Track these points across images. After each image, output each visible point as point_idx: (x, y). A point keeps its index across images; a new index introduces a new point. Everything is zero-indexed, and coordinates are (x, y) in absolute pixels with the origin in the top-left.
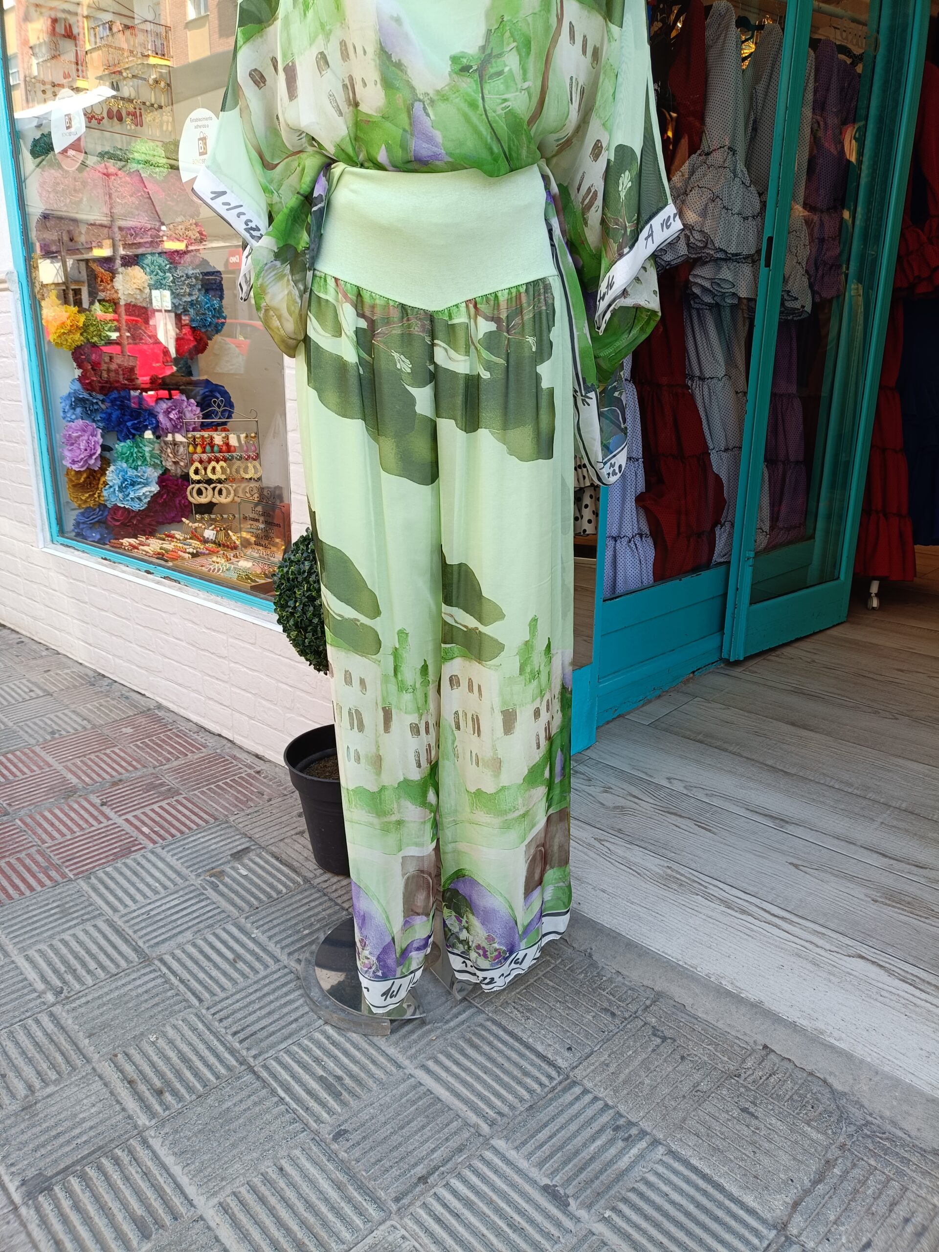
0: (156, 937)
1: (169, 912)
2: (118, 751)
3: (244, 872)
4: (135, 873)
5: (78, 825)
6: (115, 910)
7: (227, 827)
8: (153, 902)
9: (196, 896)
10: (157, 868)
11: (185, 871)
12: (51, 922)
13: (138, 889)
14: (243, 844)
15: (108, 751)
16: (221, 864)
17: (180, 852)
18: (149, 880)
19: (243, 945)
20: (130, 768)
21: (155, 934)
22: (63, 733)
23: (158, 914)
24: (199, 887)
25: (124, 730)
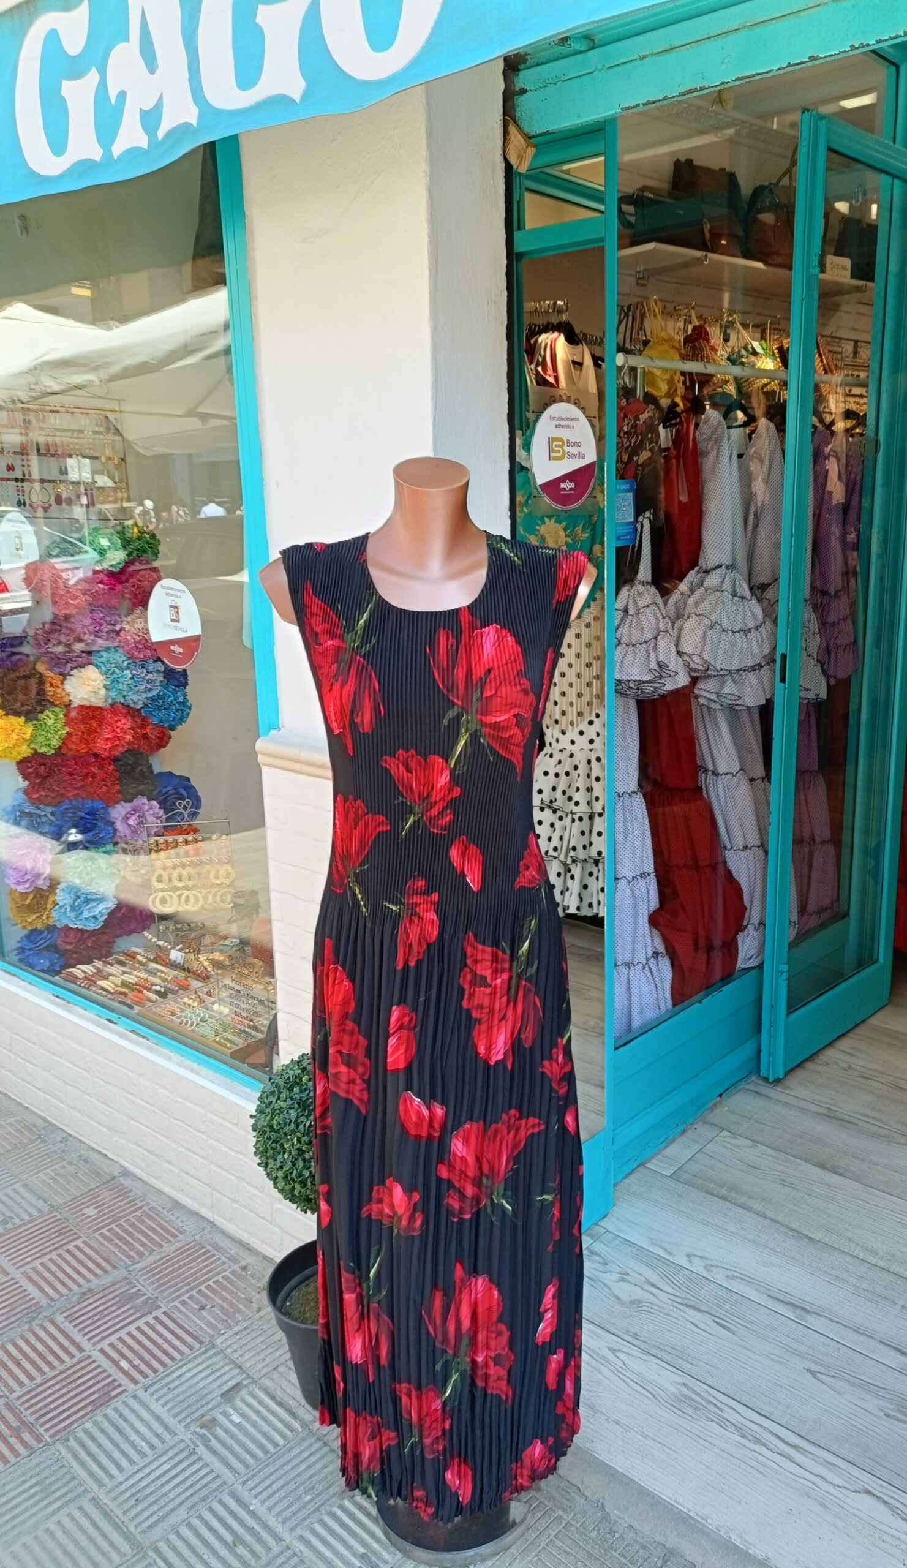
0: (148, 1518)
1: (159, 1482)
2: (82, 1246)
3: (237, 1419)
4: (118, 1429)
5: (48, 1363)
6: (101, 1484)
7: (215, 1354)
8: (141, 1469)
9: (187, 1457)
10: (142, 1420)
11: (172, 1422)
12: (33, 1506)
13: (123, 1453)
14: (232, 1378)
15: (71, 1247)
16: (212, 1409)
17: (165, 1394)
18: (134, 1437)
19: (241, 1523)
20: (99, 1272)
21: (146, 1514)
22: (17, 1221)
23: (147, 1485)
24: (189, 1443)
25: (86, 1211)
